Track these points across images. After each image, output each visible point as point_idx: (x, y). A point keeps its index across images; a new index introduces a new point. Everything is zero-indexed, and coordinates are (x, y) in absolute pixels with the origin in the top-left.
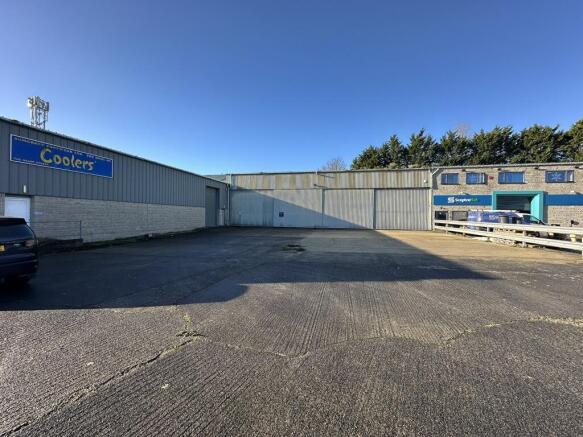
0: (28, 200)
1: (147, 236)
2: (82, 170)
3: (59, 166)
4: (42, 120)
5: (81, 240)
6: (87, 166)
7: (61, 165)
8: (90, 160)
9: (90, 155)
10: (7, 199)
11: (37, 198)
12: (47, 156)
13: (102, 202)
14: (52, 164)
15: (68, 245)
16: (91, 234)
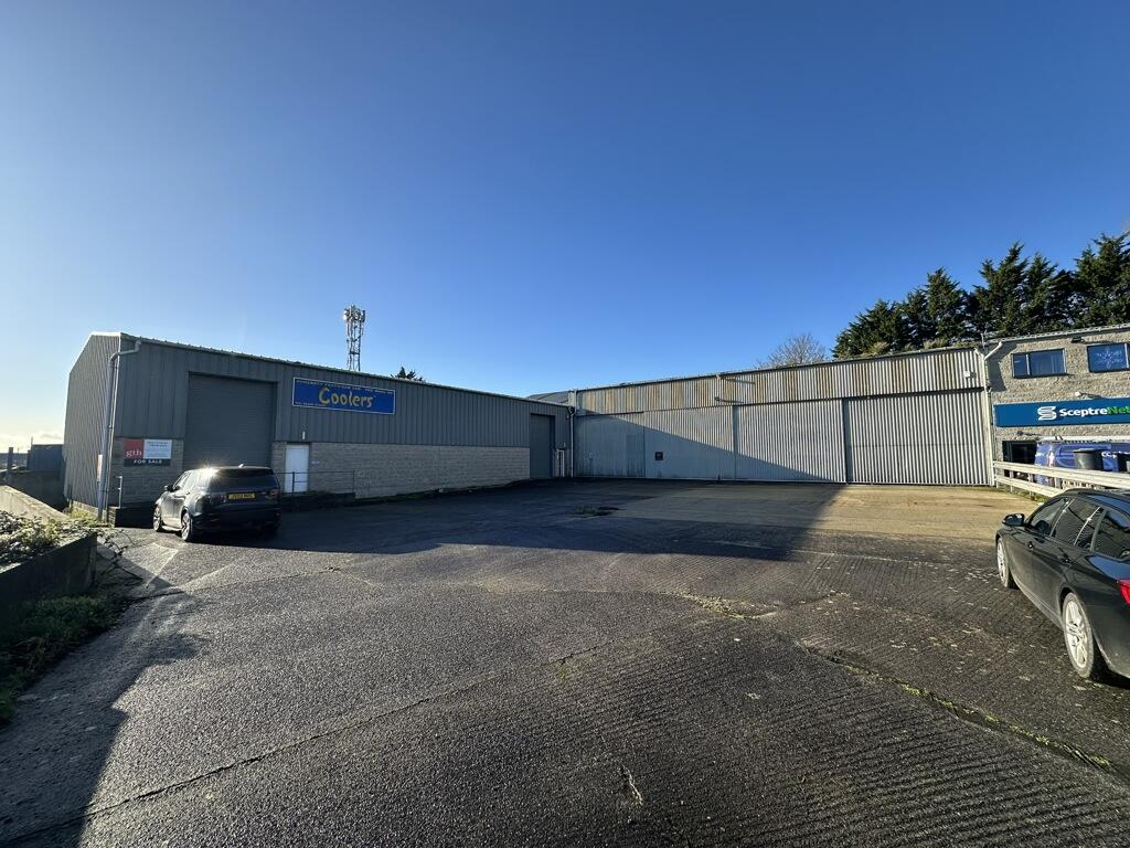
0: (307, 447)
1: (437, 491)
2: (359, 408)
3: (336, 406)
4: (357, 335)
5: (353, 494)
6: (365, 403)
7: (339, 405)
8: (368, 394)
9: (368, 388)
10: (288, 447)
11: (314, 445)
12: (327, 396)
13: (381, 447)
14: (330, 405)
15: (340, 500)
16: (369, 487)
